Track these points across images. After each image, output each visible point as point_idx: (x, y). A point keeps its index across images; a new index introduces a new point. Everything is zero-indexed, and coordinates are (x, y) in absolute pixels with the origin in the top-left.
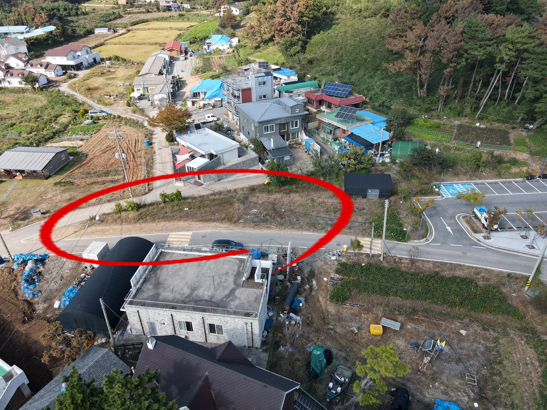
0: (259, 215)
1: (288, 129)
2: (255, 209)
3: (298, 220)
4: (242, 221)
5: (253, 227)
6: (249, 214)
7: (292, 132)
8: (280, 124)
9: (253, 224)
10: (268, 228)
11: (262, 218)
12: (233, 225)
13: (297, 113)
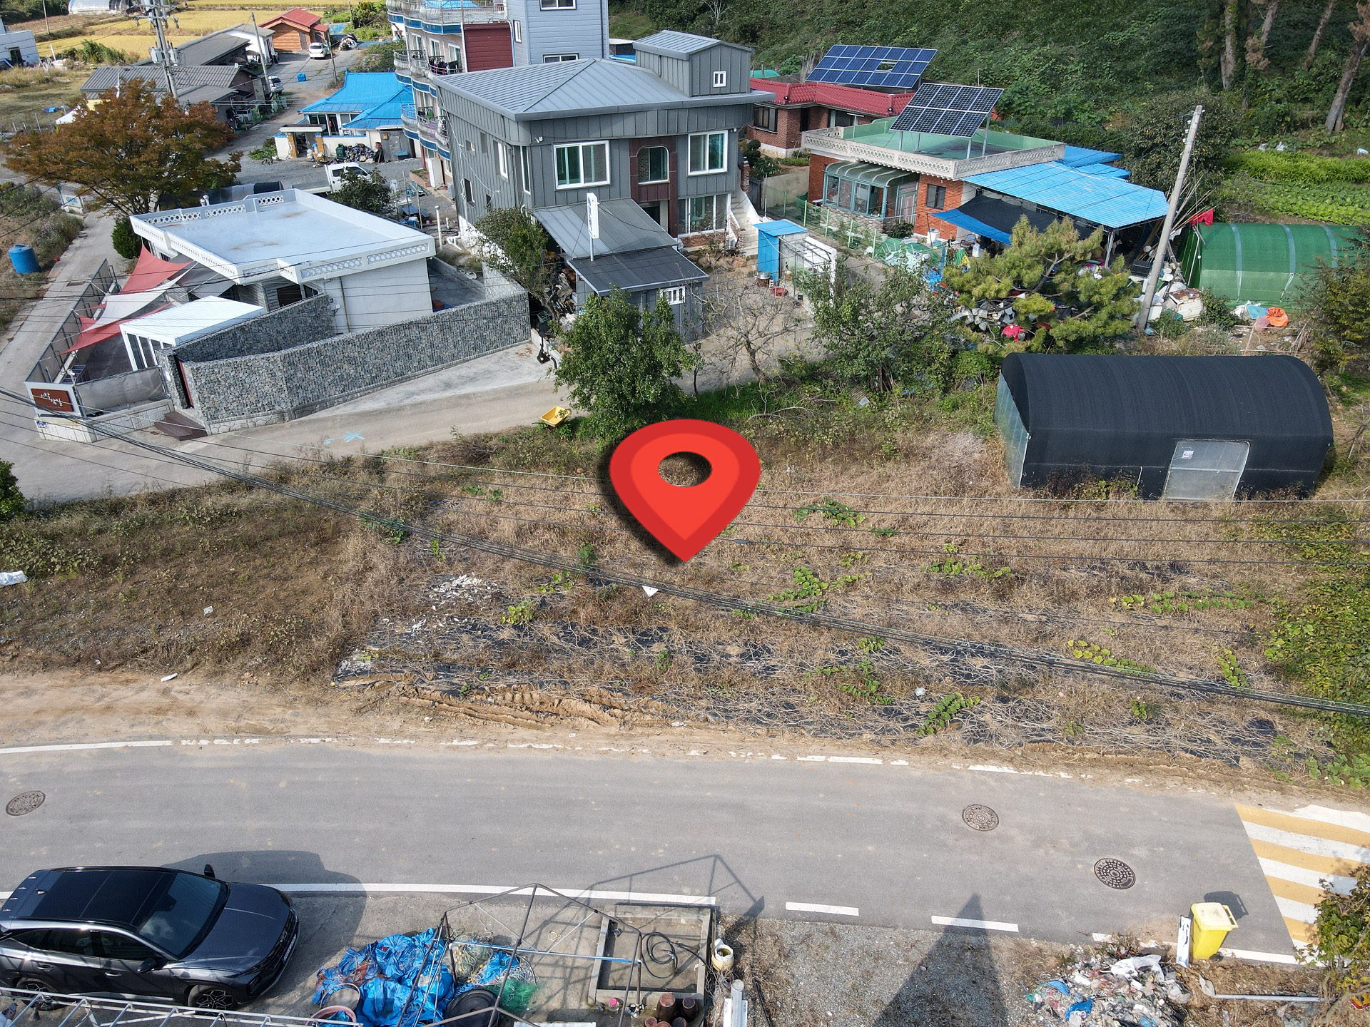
0: (488, 619)
1: (674, 177)
2: (467, 571)
3: (755, 652)
4: (361, 659)
5: (434, 711)
6: (422, 610)
7: (692, 191)
8: (634, 143)
9: (434, 689)
10: (545, 714)
11: (506, 634)
12: (294, 691)
13: (721, 92)
